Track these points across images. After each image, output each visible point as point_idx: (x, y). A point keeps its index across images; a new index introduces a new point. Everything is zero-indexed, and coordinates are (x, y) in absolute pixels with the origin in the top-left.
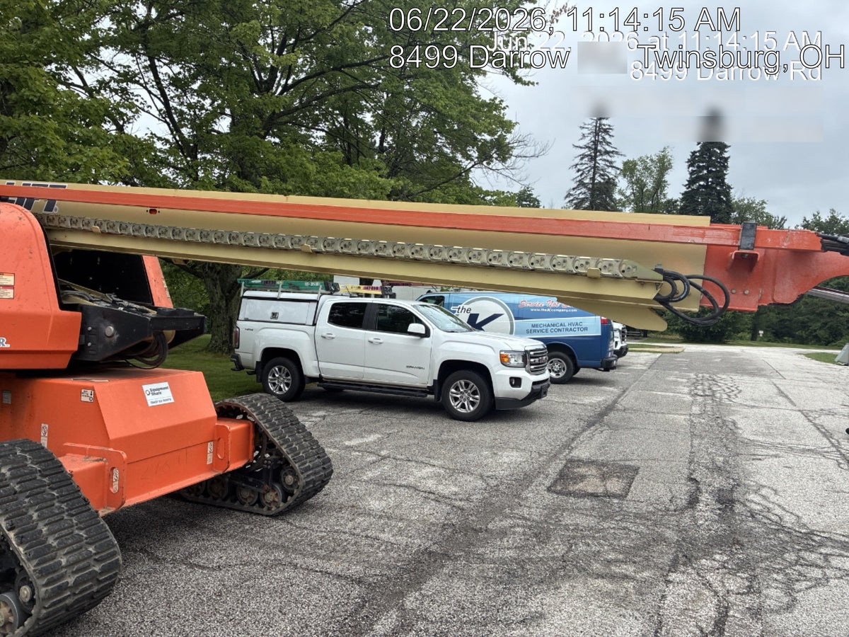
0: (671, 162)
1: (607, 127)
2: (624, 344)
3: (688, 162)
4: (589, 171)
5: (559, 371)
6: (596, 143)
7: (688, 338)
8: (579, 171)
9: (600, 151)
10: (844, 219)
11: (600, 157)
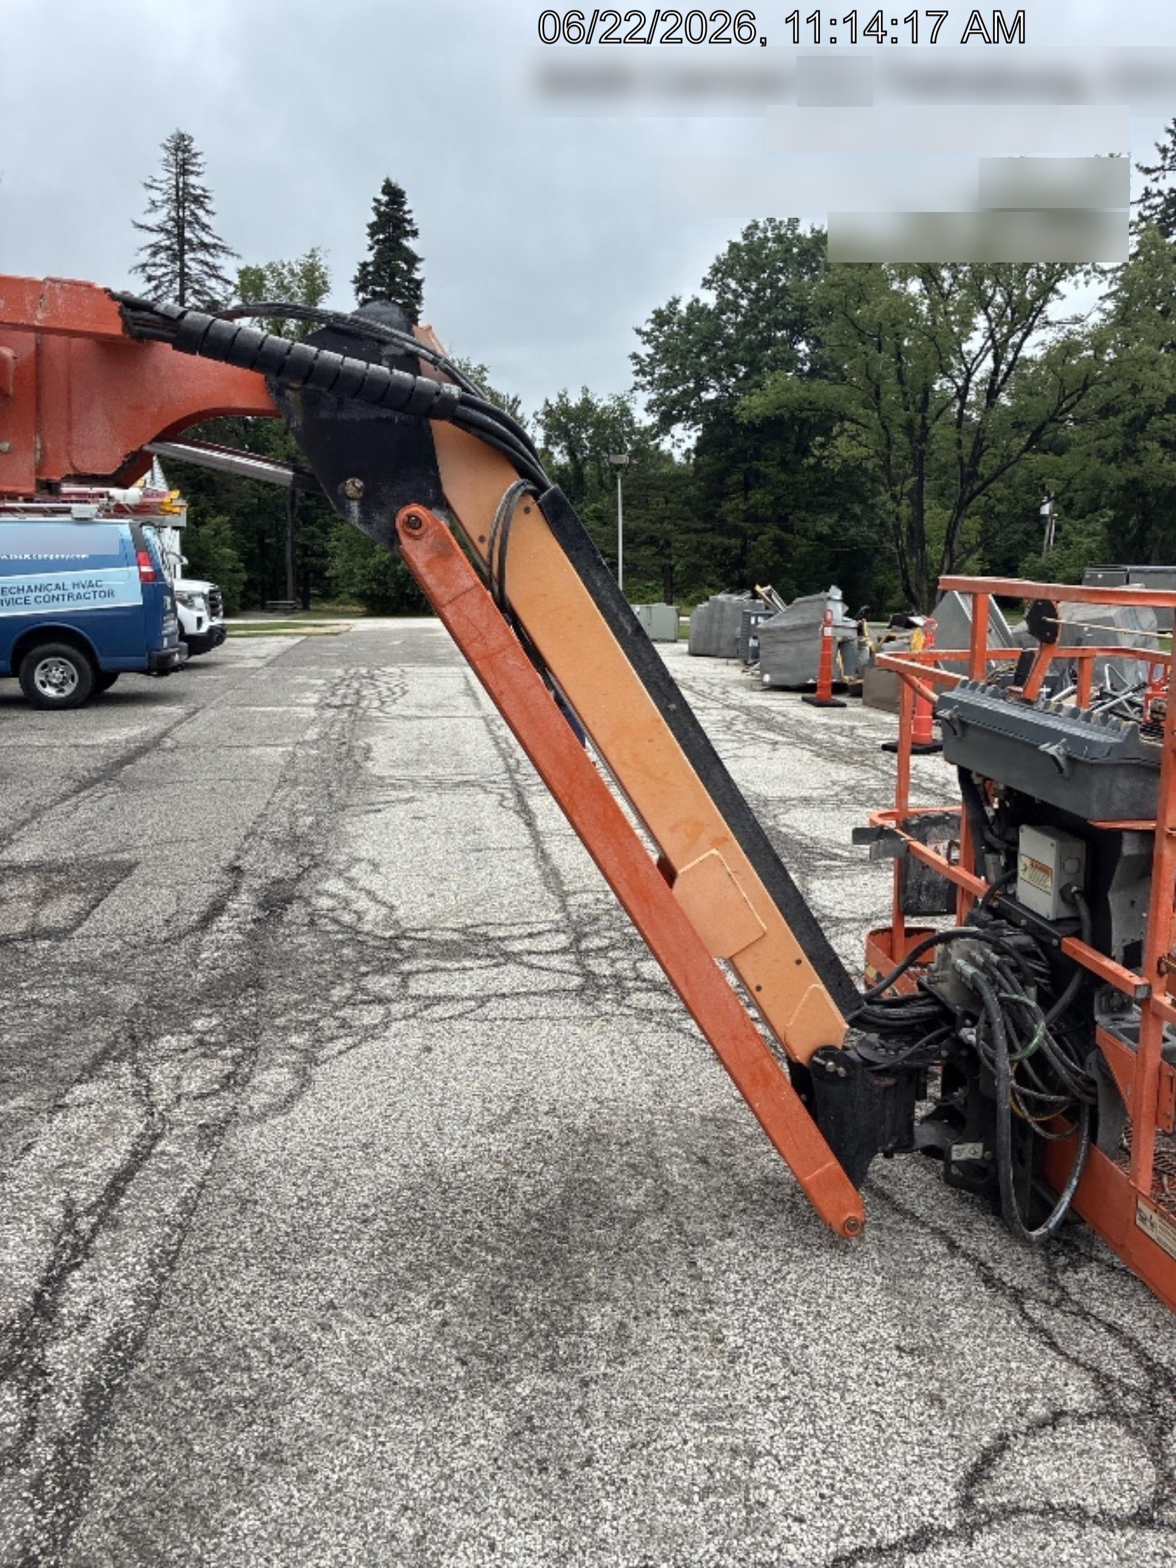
0: (328, 279)
1: (199, 192)
2: (217, 622)
3: (354, 282)
4: (171, 282)
5: (62, 684)
6: (180, 223)
7: (373, 609)
8: (150, 279)
9: (189, 242)
10: (601, 405)
11: (191, 255)
